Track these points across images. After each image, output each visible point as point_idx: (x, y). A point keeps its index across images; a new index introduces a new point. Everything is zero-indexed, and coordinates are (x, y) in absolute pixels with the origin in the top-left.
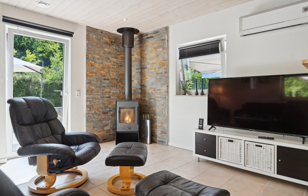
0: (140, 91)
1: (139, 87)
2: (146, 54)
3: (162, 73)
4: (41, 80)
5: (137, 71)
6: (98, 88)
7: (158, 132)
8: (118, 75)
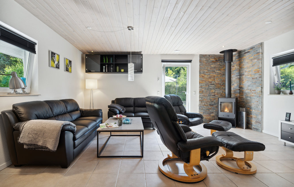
0: (238, 91)
1: (238, 89)
2: (243, 65)
3: (257, 78)
4: (176, 85)
5: (237, 77)
6: (206, 90)
7: (253, 122)
8: (221, 81)
